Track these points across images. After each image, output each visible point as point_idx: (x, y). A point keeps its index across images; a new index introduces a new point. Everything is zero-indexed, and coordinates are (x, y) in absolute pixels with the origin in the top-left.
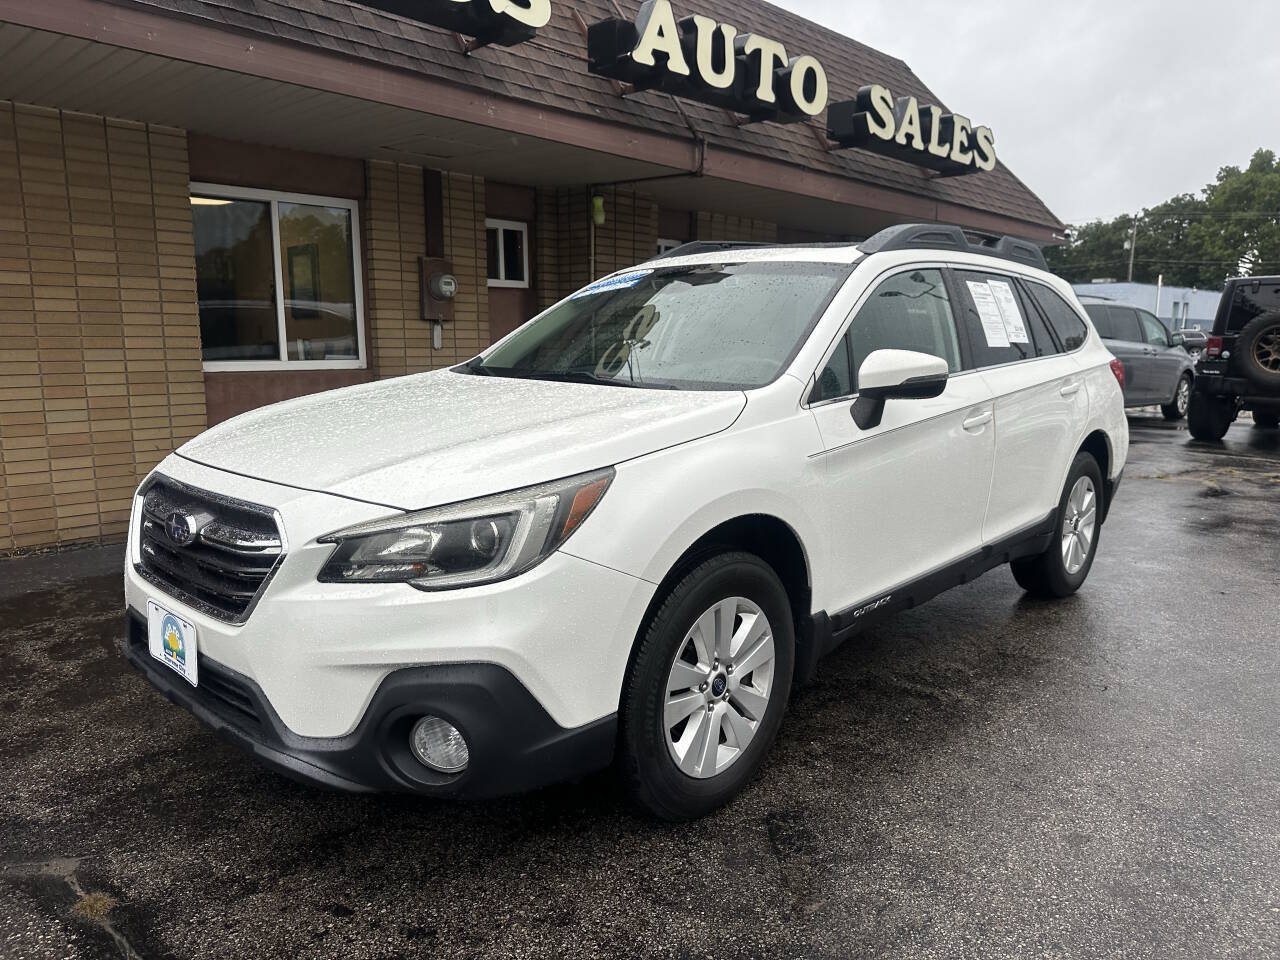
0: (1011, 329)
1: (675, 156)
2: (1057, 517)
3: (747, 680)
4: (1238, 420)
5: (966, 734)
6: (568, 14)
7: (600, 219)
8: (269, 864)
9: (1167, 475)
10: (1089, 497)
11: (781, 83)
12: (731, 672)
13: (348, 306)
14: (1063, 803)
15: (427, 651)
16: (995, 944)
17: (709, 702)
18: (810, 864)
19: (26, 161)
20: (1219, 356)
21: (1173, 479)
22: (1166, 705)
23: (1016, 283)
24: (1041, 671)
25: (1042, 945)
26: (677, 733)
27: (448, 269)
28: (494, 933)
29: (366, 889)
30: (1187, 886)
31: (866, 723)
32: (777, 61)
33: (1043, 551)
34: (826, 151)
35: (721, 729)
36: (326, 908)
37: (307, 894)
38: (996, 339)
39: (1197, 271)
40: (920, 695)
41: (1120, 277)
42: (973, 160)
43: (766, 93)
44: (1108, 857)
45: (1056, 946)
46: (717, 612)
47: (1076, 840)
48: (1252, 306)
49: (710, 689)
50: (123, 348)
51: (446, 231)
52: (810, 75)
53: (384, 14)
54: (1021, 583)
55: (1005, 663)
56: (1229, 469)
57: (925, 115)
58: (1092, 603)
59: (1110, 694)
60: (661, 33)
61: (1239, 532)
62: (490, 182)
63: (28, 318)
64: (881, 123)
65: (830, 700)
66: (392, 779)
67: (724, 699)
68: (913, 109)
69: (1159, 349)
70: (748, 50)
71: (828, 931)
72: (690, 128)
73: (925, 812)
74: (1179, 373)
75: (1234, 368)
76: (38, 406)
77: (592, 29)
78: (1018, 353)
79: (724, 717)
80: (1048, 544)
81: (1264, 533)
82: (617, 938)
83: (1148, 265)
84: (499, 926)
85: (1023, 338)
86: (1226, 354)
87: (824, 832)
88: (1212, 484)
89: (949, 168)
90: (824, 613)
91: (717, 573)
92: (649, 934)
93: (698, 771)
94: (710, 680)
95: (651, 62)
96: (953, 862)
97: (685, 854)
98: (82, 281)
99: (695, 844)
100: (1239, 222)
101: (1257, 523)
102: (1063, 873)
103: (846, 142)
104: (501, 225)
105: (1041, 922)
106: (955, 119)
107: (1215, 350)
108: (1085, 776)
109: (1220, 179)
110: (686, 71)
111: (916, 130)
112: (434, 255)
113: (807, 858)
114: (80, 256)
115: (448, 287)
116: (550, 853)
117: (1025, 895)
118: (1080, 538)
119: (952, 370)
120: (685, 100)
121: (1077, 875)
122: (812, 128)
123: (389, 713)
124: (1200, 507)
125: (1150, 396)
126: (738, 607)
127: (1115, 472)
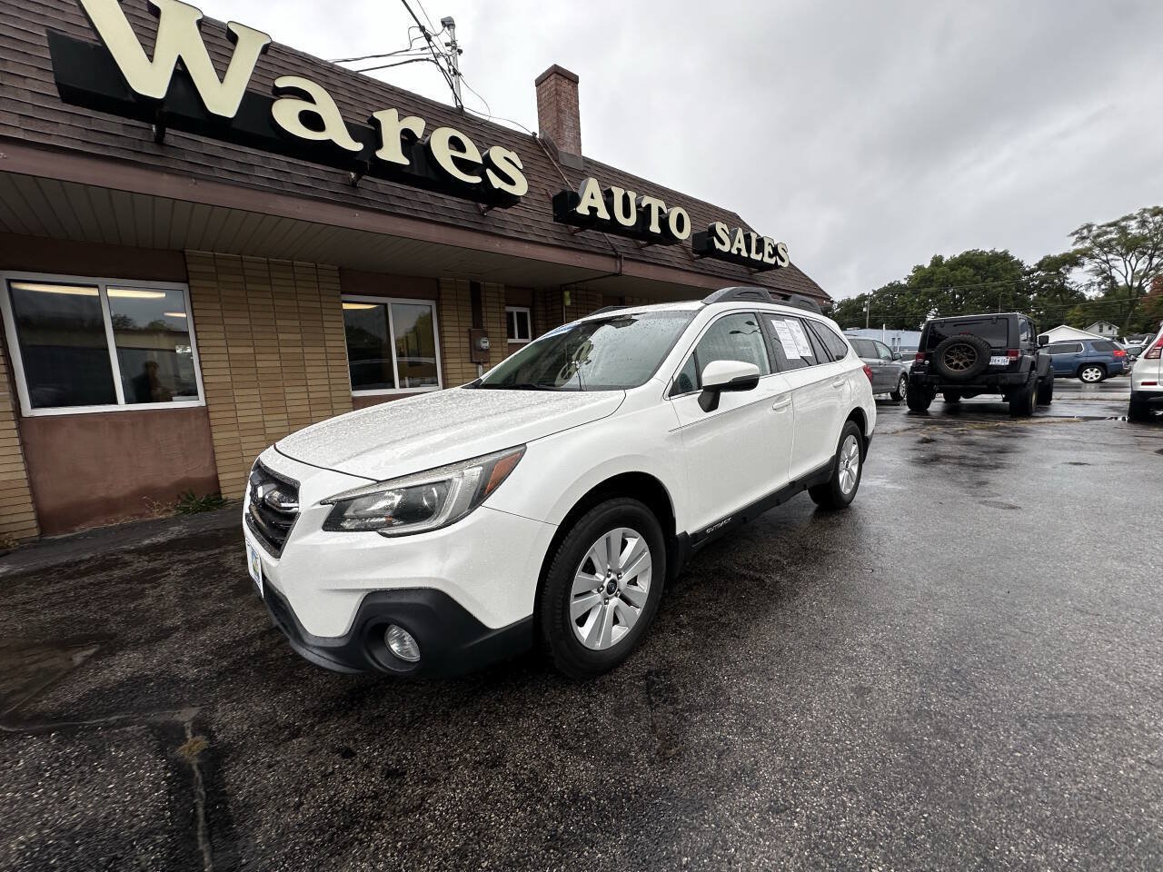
0: (800, 348)
1: (606, 265)
2: (836, 460)
3: (633, 582)
4: (936, 399)
5: (782, 606)
6: (544, 193)
7: (568, 303)
8: (314, 713)
9: (897, 432)
10: (855, 448)
11: (664, 222)
12: (621, 578)
13: (433, 359)
14: (850, 660)
15: (388, 580)
16: (805, 788)
17: (605, 599)
18: (672, 713)
19: (249, 286)
20: (923, 363)
21: (901, 434)
22: (914, 582)
23: (802, 320)
24: (829, 559)
25: (841, 788)
26: (581, 622)
27: (486, 334)
28: (445, 774)
29: (369, 735)
30: (946, 733)
31: (717, 600)
32: (661, 211)
33: (828, 481)
34: (693, 260)
35: (615, 614)
36: (338, 751)
37: (330, 738)
38: (792, 354)
39: (904, 320)
40: (752, 579)
41: (863, 327)
42: (776, 262)
43: (655, 228)
44: (885, 706)
45: (852, 789)
46: (608, 539)
47: (861, 691)
48: (940, 335)
49: (605, 590)
50: (307, 385)
51: (484, 314)
52: (680, 219)
53: (437, 194)
54: (815, 501)
55: (806, 555)
56: (934, 426)
57: (747, 238)
58: (860, 512)
59: (876, 575)
60: (592, 197)
61: (945, 464)
62: (507, 287)
63: (253, 371)
64: (722, 243)
65: (695, 584)
66: (372, 666)
67: (616, 595)
68: (740, 234)
69: (887, 362)
70: (644, 206)
71: (681, 774)
72: (614, 250)
73: (754, 669)
74: (899, 374)
75: (932, 369)
76: (260, 419)
77: (555, 197)
78: (805, 362)
79: (617, 608)
80: (830, 476)
81: (961, 464)
82: (529, 779)
83: (876, 319)
84: (450, 767)
85: (808, 354)
86: (927, 362)
87: (684, 686)
88: (924, 436)
89: (762, 267)
90: (685, 533)
91: (607, 512)
92: (552, 775)
93: (598, 646)
94: (605, 584)
95: (587, 213)
96: (773, 711)
97: (587, 706)
98: (283, 350)
99: (595, 697)
100: (926, 294)
101: (955, 458)
102: (854, 721)
103: (703, 254)
104: (515, 310)
105: (839, 766)
106: (765, 239)
107: (921, 360)
108: (863, 638)
109: (914, 272)
110: (608, 217)
111: (742, 246)
112: (478, 328)
113: (670, 708)
114: (281, 336)
115: (485, 344)
116: (497, 705)
117: (826, 741)
118: (850, 472)
119: (764, 373)
120: (611, 235)
121: (863, 722)
122: (684, 248)
123: (366, 622)
124: (919, 450)
125: (884, 387)
126: (623, 534)
127: (869, 432)
